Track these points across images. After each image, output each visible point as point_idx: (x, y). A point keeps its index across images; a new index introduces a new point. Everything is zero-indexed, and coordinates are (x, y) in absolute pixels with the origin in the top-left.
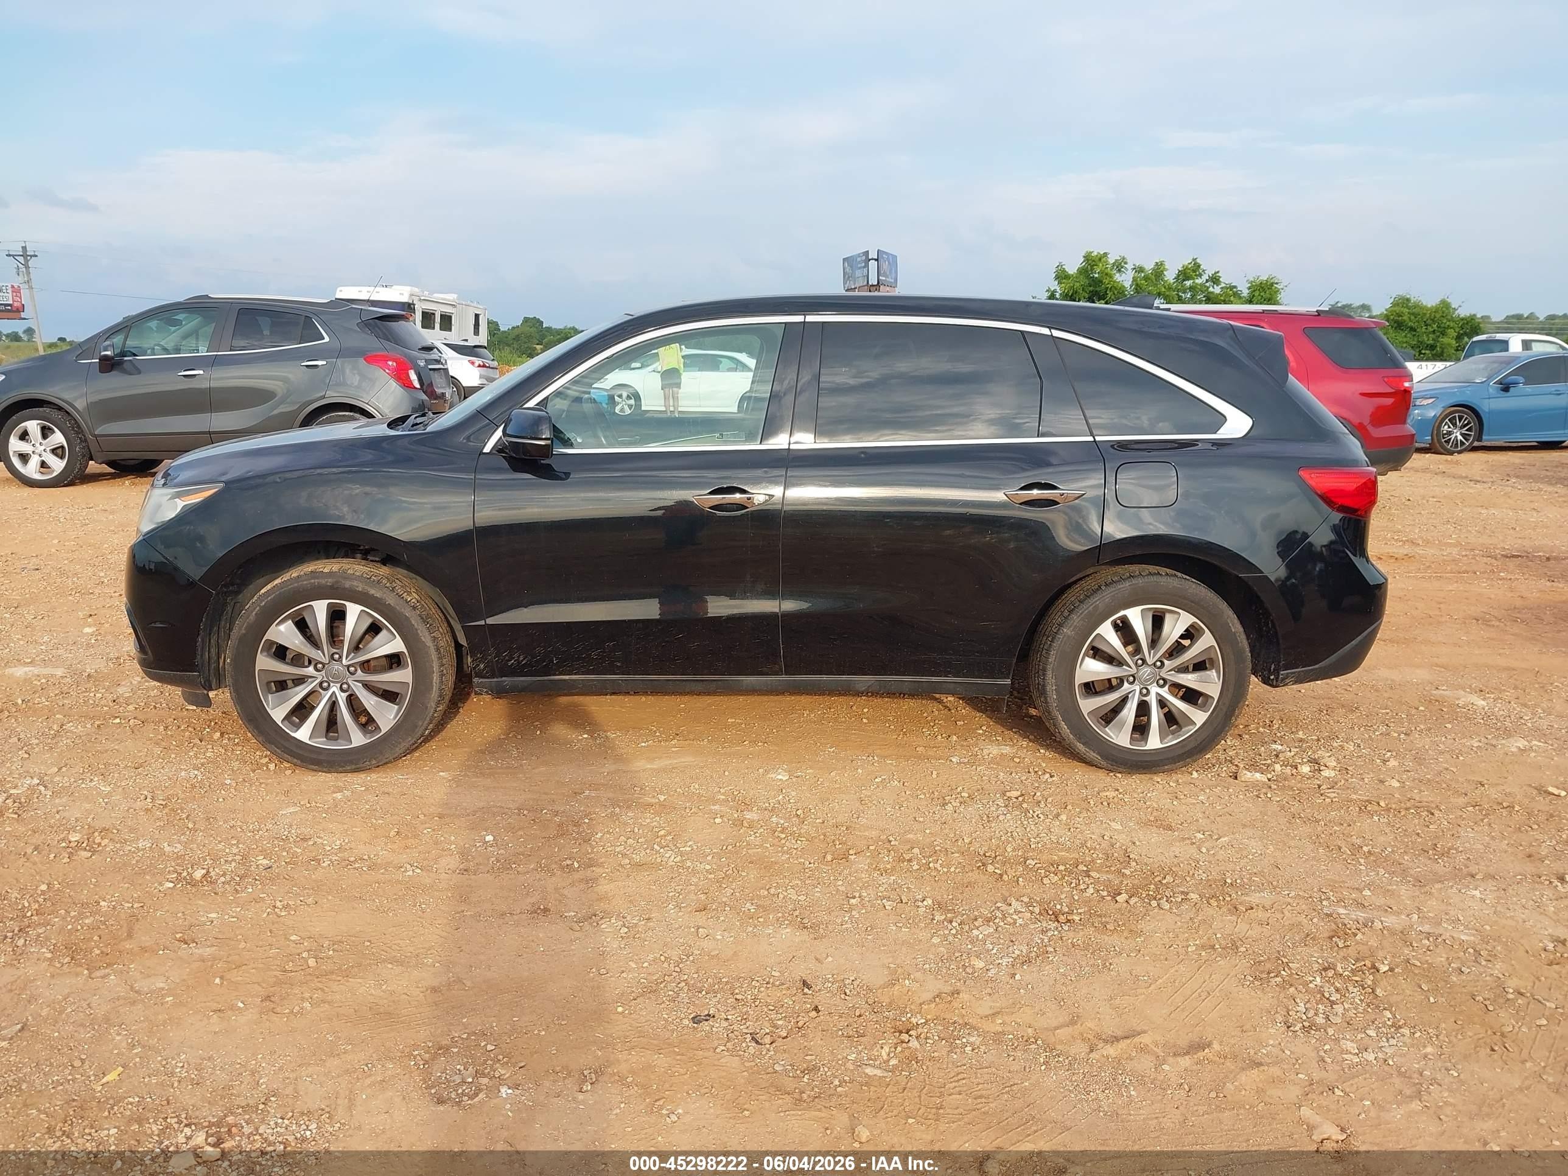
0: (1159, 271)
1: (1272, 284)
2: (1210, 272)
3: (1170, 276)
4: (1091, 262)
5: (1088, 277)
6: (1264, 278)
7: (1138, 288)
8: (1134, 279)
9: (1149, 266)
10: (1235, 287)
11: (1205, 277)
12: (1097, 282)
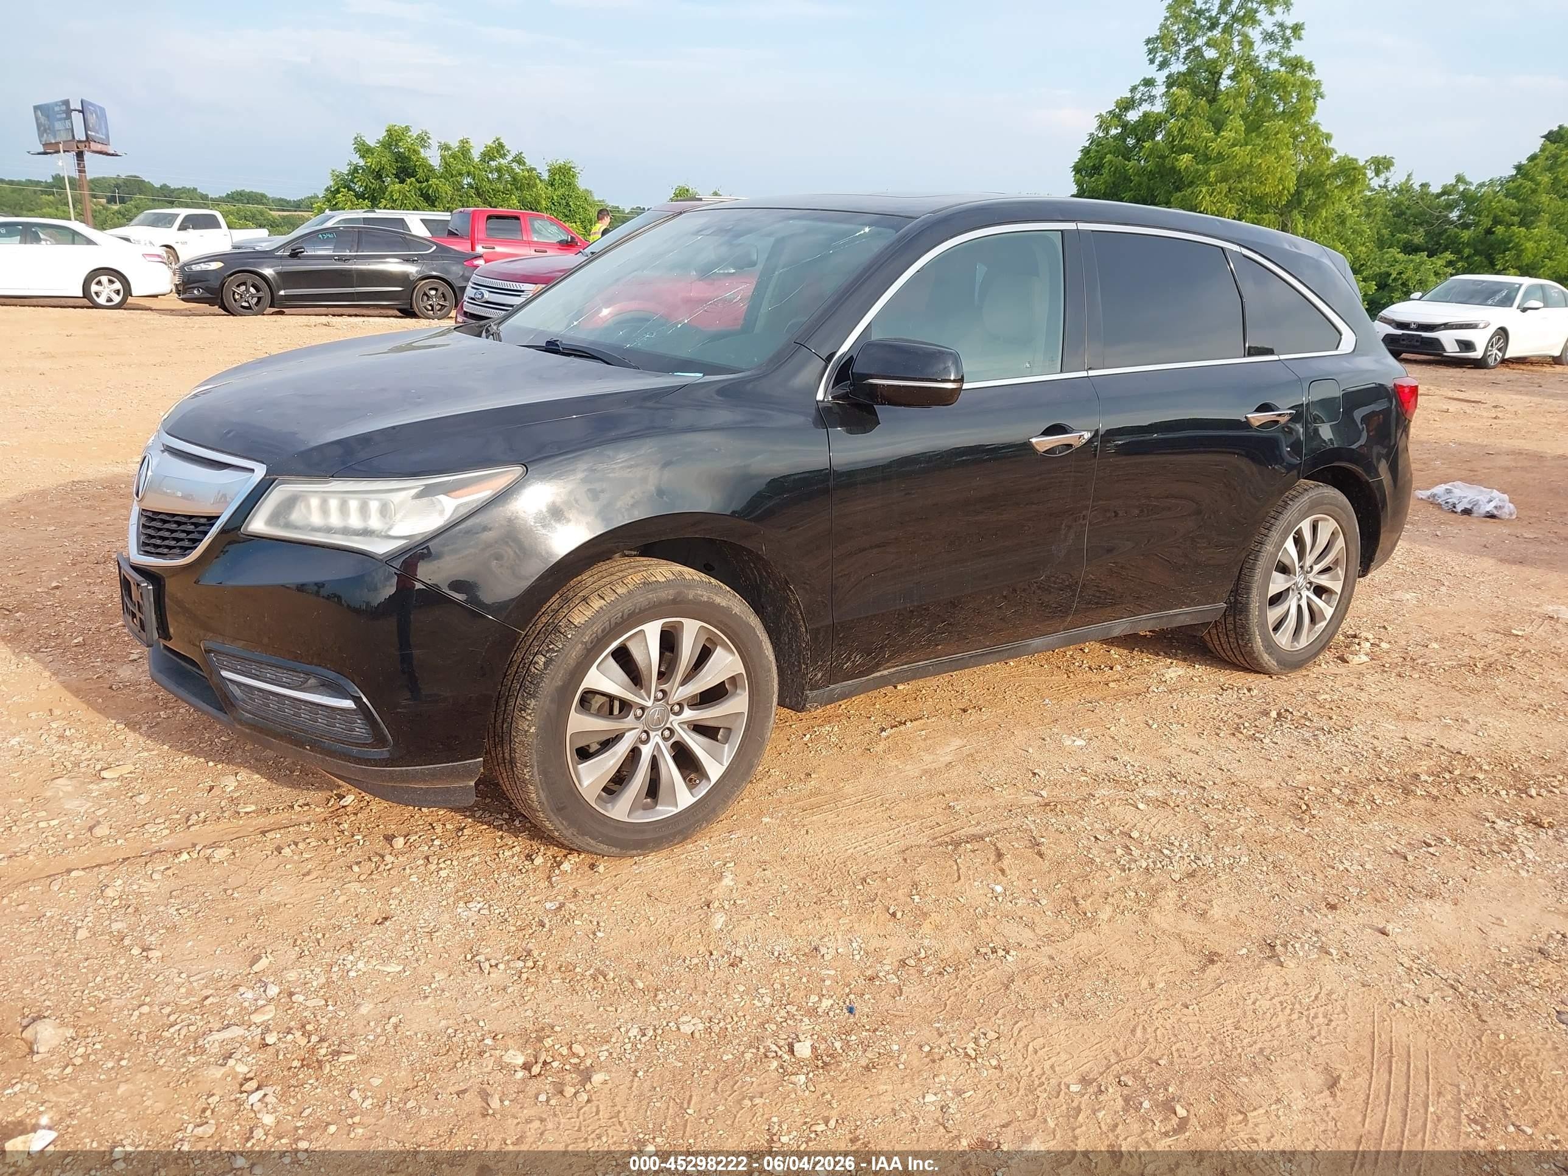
0: (464, 150)
1: (570, 169)
2: (513, 154)
3: (476, 155)
4: (393, 138)
5: (391, 151)
6: (561, 162)
7: (447, 165)
8: (443, 157)
9: (455, 145)
10: (535, 169)
11: (510, 158)
12: (400, 158)
